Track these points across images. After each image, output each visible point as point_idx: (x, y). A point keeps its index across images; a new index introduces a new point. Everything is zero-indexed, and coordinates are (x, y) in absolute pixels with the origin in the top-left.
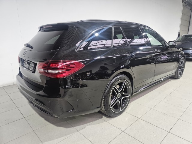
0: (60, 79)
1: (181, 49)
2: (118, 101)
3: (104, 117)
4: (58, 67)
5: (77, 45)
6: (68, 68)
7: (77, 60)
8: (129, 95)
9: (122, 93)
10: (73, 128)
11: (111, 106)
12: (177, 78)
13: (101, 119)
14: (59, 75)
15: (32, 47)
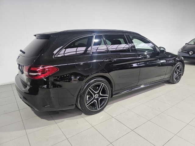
1: (191, 53)
2: (94, 101)
3: (83, 114)
4: (37, 70)
5: (55, 52)
6: (43, 72)
7: (52, 65)
8: (107, 96)
9: (100, 94)
10: (54, 121)
11: (87, 105)
12: (172, 83)
13: (80, 116)
14: (37, 77)
15: (24, 53)
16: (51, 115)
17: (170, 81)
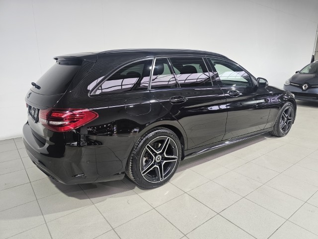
0: (65, 133)
1: (305, 87)
2: (155, 166)
3: (136, 188)
4: (63, 117)
6: (72, 119)
7: (89, 108)
8: (176, 158)
9: (164, 155)
11: (144, 173)
12: (277, 135)
13: (131, 191)
14: (62, 128)
16: (85, 191)
17: (274, 133)
